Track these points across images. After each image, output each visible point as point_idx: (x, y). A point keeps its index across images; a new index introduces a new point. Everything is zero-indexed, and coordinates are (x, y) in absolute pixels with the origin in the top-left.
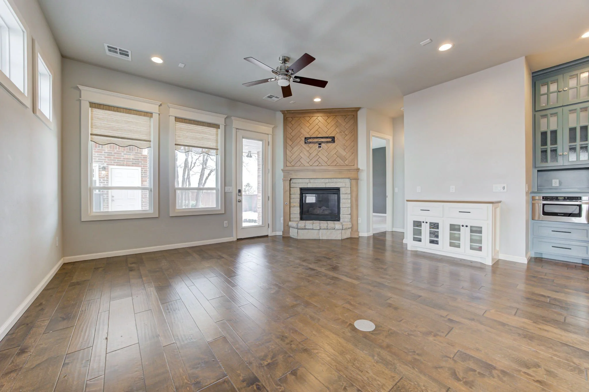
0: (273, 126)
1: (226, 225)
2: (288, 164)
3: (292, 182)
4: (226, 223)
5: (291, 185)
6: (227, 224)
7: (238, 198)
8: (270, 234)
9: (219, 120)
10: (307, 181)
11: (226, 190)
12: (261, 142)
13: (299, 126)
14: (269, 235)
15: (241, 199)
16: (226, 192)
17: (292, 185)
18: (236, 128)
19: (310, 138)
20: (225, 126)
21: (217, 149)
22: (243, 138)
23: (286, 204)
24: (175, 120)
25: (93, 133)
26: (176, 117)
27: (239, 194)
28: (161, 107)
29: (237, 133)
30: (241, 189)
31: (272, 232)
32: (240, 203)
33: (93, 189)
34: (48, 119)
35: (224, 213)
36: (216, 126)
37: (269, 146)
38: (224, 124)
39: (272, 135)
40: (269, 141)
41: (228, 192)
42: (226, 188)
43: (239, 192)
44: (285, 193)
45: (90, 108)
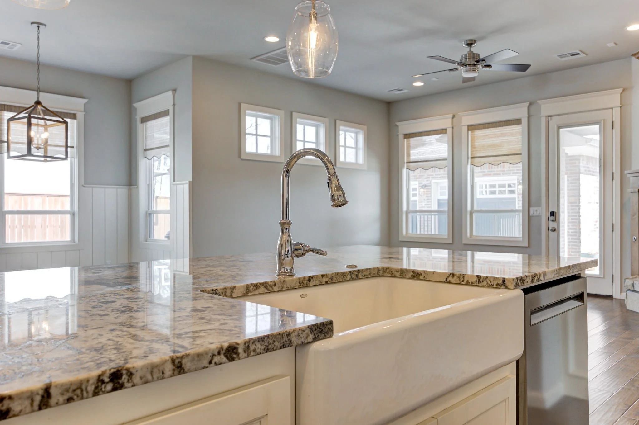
0: (620, 90)
8: (617, 295)
9: (521, 112)
11: (531, 212)
12: (597, 127)
14: (614, 297)
15: (556, 227)
18: (546, 116)
20: (528, 118)
21: (520, 154)
22: (559, 128)
23: (634, 240)
24: (468, 130)
25: (408, 161)
26: (468, 126)
27: (551, 218)
28: (455, 119)
29: (550, 122)
30: (555, 210)
31: (621, 292)
32: (555, 232)
33: (409, 213)
34: (356, 164)
35: (527, 246)
36: (517, 122)
37: (614, 130)
38: (527, 116)
39: (621, 107)
40: (614, 120)
41: (534, 215)
42: (531, 209)
43: (551, 216)
44: (634, 217)
45: (405, 140)
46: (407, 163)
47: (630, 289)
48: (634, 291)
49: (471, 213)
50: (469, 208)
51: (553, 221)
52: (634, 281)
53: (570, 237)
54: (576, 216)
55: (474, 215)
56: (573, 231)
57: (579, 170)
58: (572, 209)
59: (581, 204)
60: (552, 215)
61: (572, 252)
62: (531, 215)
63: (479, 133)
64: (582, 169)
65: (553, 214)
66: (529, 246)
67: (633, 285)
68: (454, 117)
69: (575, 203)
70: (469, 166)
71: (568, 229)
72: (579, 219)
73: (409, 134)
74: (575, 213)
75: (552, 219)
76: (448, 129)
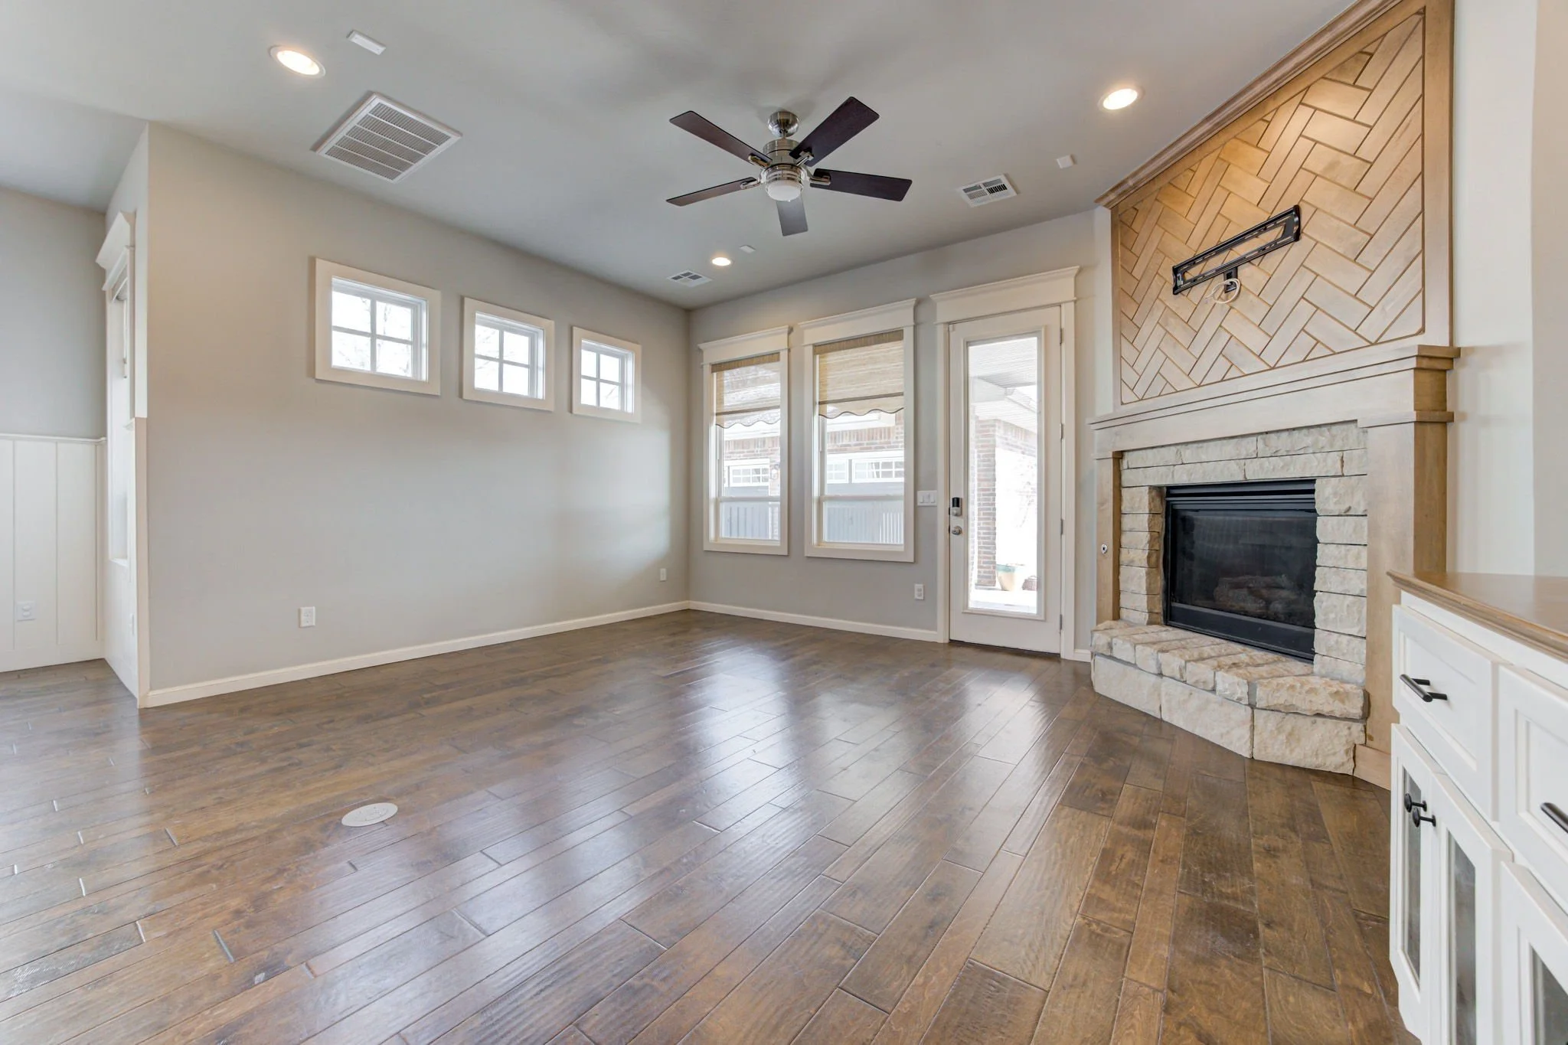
0: (1075, 269)
1: (920, 595)
2: (1128, 396)
3: (1125, 464)
4: (919, 590)
5: (1123, 478)
6: (922, 592)
7: (956, 522)
8: (1067, 653)
9: (900, 316)
10: (1169, 454)
11: (920, 500)
12: (1034, 340)
13: (1157, 226)
14: (1062, 656)
15: (962, 526)
16: (920, 506)
17: (1128, 477)
18: (945, 323)
19: (1192, 262)
20: (915, 327)
21: (901, 394)
22: (968, 344)
23: (1103, 552)
24: (815, 353)
25: (719, 412)
26: (815, 346)
27: (954, 510)
28: (792, 334)
29: (951, 334)
30: (961, 496)
31: (1075, 647)
32: (960, 536)
33: (721, 502)
34: (622, 412)
35: (912, 561)
36: (896, 335)
37: (1063, 345)
38: (913, 324)
39: (1075, 302)
40: (1063, 327)
41: (925, 504)
42: (920, 493)
43: (953, 506)
44: (1102, 508)
45: (715, 374)
46: (717, 414)
47: (1105, 653)
48: (1111, 657)
49: (820, 502)
50: (816, 493)
51: (956, 515)
52: (1112, 639)
53: (981, 541)
54: (989, 509)
55: (826, 506)
56: (985, 531)
57: (995, 441)
58: (986, 499)
59: (996, 492)
60: (955, 504)
61: (984, 563)
62: (919, 504)
63: (833, 358)
64: (998, 441)
65: (957, 502)
66: (915, 561)
67: (1110, 646)
68: (791, 330)
69: (988, 490)
70: (816, 418)
71: (979, 529)
72: (994, 514)
73: (720, 364)
74: (989, 504)
75: (955, 512)
76: (781, 353)
